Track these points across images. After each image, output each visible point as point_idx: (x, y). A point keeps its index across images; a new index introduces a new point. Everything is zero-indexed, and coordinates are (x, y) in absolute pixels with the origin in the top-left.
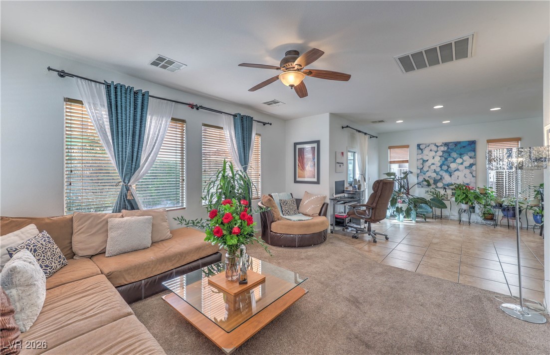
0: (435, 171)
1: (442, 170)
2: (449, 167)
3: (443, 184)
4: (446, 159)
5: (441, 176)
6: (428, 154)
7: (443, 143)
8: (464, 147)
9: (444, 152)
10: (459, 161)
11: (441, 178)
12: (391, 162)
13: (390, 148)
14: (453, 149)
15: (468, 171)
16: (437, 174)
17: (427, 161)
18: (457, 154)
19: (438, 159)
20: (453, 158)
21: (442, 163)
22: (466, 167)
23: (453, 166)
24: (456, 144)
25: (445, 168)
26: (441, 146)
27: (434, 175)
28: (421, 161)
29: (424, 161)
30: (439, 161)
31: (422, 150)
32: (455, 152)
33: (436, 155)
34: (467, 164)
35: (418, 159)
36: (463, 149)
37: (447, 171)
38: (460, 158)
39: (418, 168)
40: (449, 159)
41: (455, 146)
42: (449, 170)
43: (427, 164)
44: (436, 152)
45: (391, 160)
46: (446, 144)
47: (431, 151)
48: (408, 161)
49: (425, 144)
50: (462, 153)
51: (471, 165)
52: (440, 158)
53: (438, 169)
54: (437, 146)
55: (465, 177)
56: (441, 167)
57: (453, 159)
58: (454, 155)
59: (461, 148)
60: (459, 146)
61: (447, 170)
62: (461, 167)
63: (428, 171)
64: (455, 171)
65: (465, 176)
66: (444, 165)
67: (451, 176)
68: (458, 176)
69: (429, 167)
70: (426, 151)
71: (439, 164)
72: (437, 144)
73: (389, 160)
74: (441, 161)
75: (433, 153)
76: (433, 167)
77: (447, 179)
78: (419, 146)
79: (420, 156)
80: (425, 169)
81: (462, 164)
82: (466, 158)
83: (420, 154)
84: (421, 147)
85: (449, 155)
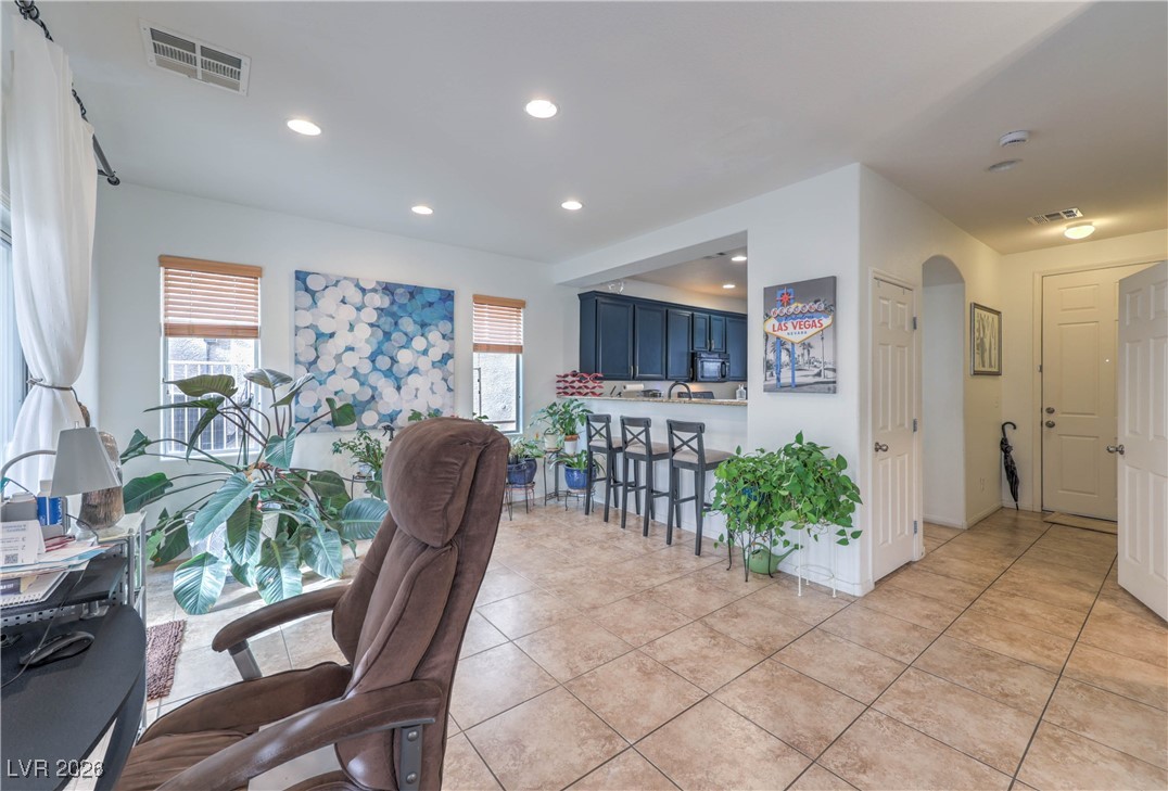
0: (356, 374)
1: (375, 369)
2: (394, 360)
3: (379, 414)
4: (387, 335)
5: (374, 389)
6: (332, 313)
7: (378, 283)
8: (431, 304)
9: (380, 310)
10: (419, 343)
11: (373, 397)
12: (172, 331)
13: (167, 261)
14: (405, 304)
15: (437, 374)
16: (362, 384)
17: (332, 335)
18: (415, 322)
19: (363, 331)
20: (406, 334)
21: (375, 347)
22: (433, 363)
23: (405, 357)
24: (414, 292)
25: (383, 362)
26: (374, 290)
27: (352, 387)
28: (311, 336)
29: (322, 337)
30: (367, 341)
31: (313, 294)
32: (410, 315)
33: (358, 320)
34: (435, 354)
35: (297, 328)
36: (427, 310)
37: (389, 373)
38: (422, 335)
39: (297, 362)
40: (394, 336)
41: (410, 300)
42: (395, 369)
43: (333, 346)
44: (358, 309)
45: (173, 320)
46: (388, 289)
47: (343, 302)
48: (256, 328)
49: (325, 276)
50: (427, 321)
51: (446, 357)
52: (369, 330)
53: (365, 367)
54: (363, 291)
55: (433, 392)
56: (373, 361)
57: (405, 339)
58: (407, 324)
59: (423, 307)
60: (419, 300)
61: (390, 369)
62: (424, 363)
63: (333, 372)
64: (410, 373)
65: (431, 389)
66: (382, 353)
67: (399, 388)
68: (417, 390)
69: (338, 358)
70: (328, 302)
71: (368, 350)
72: (362, 284)
73: (162, 321)
74: (374, 341)
75: (348, 313)
76: (350, 360)
77: (390, 399)
78: (301, 277)
79: (306, 318)
80: (325, 365)
81: (425, 352)
82: (434, 336)
83: (308, 309)
84: (312, 282)
85: (396, 324)
